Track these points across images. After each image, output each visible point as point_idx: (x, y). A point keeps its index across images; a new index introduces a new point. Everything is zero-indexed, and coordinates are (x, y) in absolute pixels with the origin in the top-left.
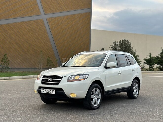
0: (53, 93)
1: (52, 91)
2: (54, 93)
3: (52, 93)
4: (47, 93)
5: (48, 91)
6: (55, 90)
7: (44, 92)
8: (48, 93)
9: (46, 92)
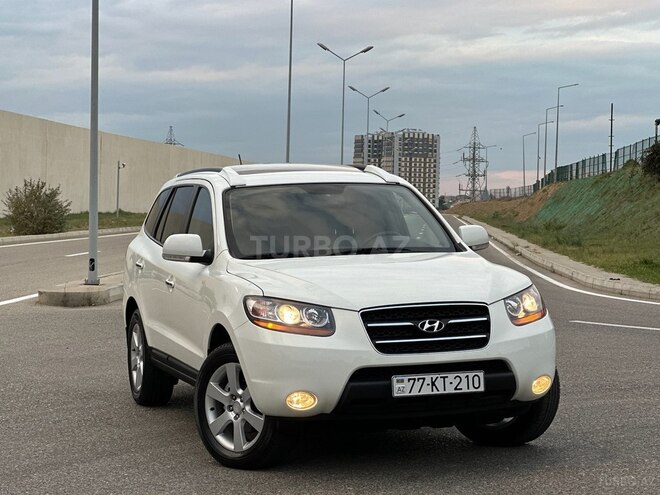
0: (472, 390)
1: (464, 380)
2: (482, 389)
3: (465, 390)
4: (435, 392)
5: (439, 383)
6: (481, 374)
7: (415, 392)
8: (441, 392)
9: (427, 391)
